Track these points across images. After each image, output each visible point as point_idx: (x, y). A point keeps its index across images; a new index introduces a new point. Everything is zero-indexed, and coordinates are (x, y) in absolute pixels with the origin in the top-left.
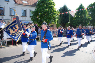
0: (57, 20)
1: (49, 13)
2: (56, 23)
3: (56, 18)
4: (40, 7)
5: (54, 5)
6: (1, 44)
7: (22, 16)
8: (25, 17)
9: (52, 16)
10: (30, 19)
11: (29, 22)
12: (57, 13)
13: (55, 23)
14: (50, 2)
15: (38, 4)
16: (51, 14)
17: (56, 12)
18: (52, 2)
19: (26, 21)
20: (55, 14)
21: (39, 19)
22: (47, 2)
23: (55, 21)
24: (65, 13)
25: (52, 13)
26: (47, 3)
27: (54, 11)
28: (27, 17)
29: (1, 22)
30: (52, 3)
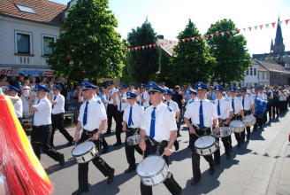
0: (122, 65)
1: (100, 48)
2: (121, 75)
3: (118, 62)
4: (74, 27)
5: (112, 24)
7: (20, 53)
8: (27, 58)
9: (108, 56)
10: (43, 62)
11: (41, 70)
12: (121, 47)
13: (118, 74)
14: (102, 17)
15: (67, 20)
16: (106, 51)
17: (118, 43)
18: (107, 15)
19: (31, 70)
20: (115, 49)
21: (71, 63)
22: (94, 15)
23: (118, 68)
24: (143, 47)
25: (106, 47)
26: (94, 19)
27: (112, 41)
28: (33, 55)
30: (108, 18)
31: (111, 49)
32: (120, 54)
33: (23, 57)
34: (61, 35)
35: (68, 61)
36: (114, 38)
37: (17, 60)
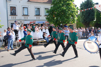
0: (76, 18)
1: (66, 11)
2: (76, 22)
6: (16, 45)
9: (70, 14)
10: (44, 18)
11: (44, 21)
12: (76, 10)
13: (74, 22)
15: (53, 1)
17: (74, 9)
20: (73, 12)
23: (74, 20)
24: (86, 10)
25: (69, 11)
28: (41, 16)
29: (15, 24)
31: (71, 12)
32: (75, 13)
33: (37, 17)
34: (51, 7)
35: (54, 17)
36: (72, 7)
37: (35, 18)
